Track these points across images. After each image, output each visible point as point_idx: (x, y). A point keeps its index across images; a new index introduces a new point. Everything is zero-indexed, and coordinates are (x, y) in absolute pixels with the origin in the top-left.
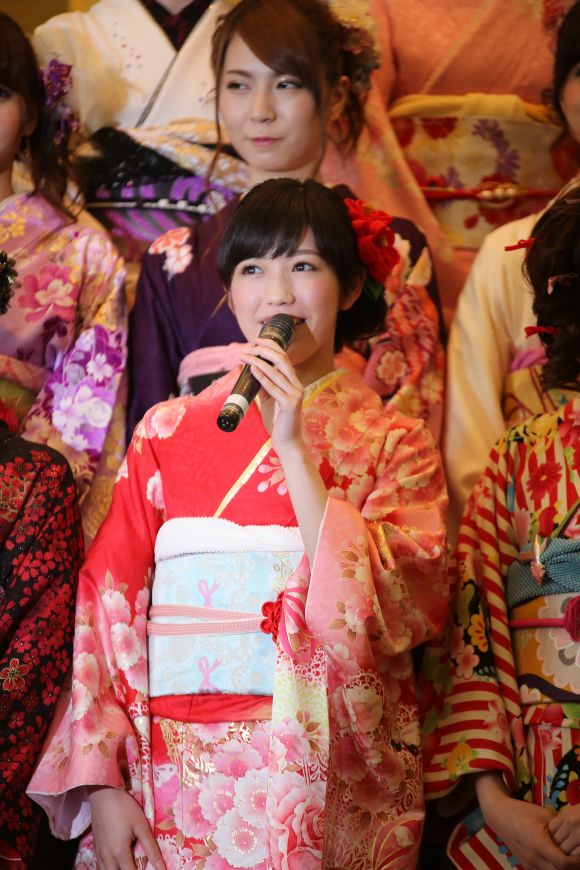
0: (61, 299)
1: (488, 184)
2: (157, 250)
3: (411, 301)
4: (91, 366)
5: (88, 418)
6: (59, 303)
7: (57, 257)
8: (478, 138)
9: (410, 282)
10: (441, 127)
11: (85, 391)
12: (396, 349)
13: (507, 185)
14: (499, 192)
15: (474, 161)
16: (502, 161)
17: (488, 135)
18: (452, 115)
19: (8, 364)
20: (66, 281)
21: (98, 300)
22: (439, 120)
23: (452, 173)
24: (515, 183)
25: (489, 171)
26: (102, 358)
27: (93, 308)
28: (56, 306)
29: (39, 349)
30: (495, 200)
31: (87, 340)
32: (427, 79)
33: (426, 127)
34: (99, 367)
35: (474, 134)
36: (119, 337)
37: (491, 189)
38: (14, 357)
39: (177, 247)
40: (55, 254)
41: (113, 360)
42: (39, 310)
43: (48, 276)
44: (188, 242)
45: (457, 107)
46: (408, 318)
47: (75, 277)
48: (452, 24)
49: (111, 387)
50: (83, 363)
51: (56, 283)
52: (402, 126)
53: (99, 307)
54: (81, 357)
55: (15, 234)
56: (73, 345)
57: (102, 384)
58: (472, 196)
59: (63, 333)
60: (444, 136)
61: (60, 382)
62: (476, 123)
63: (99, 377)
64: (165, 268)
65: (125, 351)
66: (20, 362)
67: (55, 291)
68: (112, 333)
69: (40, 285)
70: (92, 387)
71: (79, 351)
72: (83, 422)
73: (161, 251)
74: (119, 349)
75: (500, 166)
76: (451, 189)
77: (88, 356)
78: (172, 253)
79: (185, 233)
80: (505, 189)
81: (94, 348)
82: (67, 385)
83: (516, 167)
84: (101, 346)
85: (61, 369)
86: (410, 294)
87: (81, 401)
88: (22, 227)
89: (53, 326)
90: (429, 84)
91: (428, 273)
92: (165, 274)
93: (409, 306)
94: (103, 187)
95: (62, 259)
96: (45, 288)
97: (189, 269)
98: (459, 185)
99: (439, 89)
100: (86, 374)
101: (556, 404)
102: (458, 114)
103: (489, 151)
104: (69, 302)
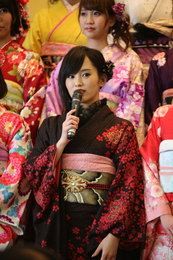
0: (125, 76)
2: (155, 59)
4: (134, 96)
5: (134, 111)
6: (124, 77)
7: (123, 64)
11: (133, 103)
19: (110, 96)
20: (126, 70)
21: (135, 76)
26: (137, 93)
27: (134, 78)
28: (124, 78)
29: (119, 91)
31: (133, 88)
34: (137, 96)
36: (142, 86)
38: (112, 94)
39: (161, 58)
40: (122, 62)
41: (141, 94)
42: (118, 79)
43: (120, 69)
44: (165, 57)
47: (129, 69)
49: (140, 102)
50: (132, 95)
51: (123, 71)
53: (136, 78)
54: (131, 93)
55: (110, 57)
56: (129, 90)
57: (138, 101)
59: (126, 86)
61: (125, 101)
63: (137, 99)
64: (157, 64)
65: (144, 91)
66: (113, 95)
67: (123, 74)
68: (140, 85)
69: (118, 72)
70: (135, 102)
71: (131, 91)
72: (133, 112)
73: (156, 59)
74: (143, 90)
77: (133, 93)
78: (159, 60)
79: (163, 54)
81: (135, 90)
82: (127, 102)
84: (137, 90)
85: (125, 97)
87: (132, 106)
88: (112, 55)
89: (123, 84)
92: (157, 66)
94: (137, 41)
95: (124, 64)
96: (120, 73)
97: (165, 65)
100: (133, 98)
104: (127, 77)
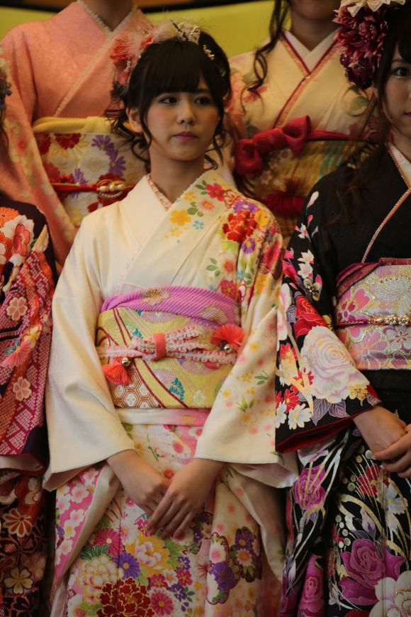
1: (104, 181)
3: (33, 262)
8: (96, 148)
9: (34, 249)
10: (69, 140)
12: (21, 296)
13: (118, 182)
14: (112, 187)
15: (94, 164)
16: (113, 165)
17: (103, 146)
18: (77, 132)
22: (68, 135)
23: (79, 173)
24: (123, 180)
25: (105, 172)
30: (109, 192)
32: (59, 106)
33: (58, 140)
35: (93, 145)
37: (106, 184)
45: (81, 126)
46: (31, 274)
48: (75, 66)
52: (41, 138)
58: (93, 189)
60: (72, 147)
62: (94, 137)
75: (112, 168)
76: (78, 184)
80: (117, 185)
83: (124, 169)
86: (33, 258)
90: (60, 109)
91: (46, 243)
93: (32, 266)
98: (83, 182)
99: (67, 113)
101: (131, 335)
102: (82, 131)
103: (104, 158)
